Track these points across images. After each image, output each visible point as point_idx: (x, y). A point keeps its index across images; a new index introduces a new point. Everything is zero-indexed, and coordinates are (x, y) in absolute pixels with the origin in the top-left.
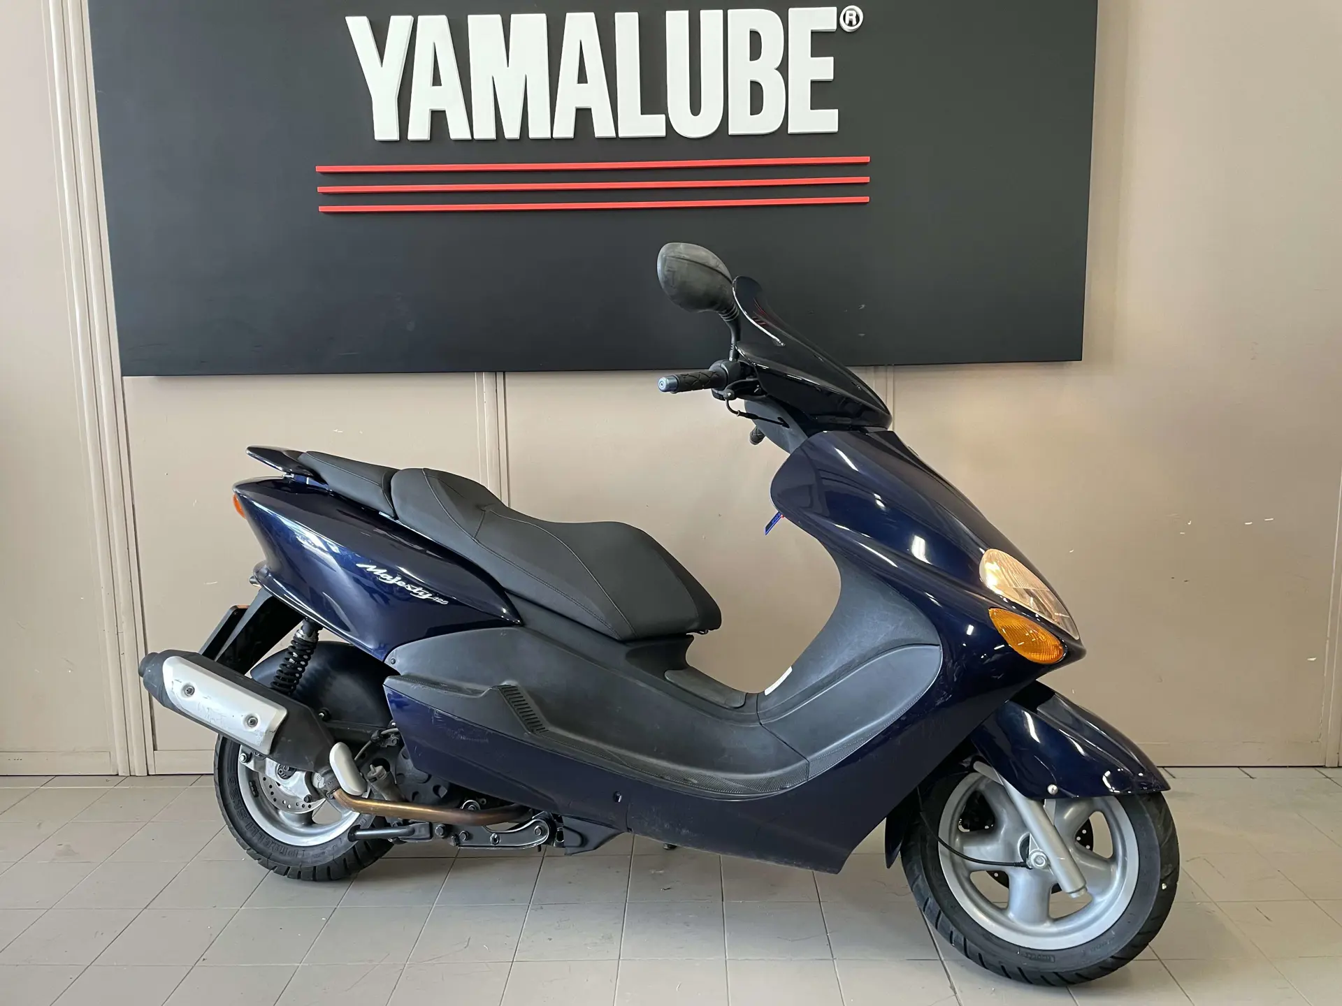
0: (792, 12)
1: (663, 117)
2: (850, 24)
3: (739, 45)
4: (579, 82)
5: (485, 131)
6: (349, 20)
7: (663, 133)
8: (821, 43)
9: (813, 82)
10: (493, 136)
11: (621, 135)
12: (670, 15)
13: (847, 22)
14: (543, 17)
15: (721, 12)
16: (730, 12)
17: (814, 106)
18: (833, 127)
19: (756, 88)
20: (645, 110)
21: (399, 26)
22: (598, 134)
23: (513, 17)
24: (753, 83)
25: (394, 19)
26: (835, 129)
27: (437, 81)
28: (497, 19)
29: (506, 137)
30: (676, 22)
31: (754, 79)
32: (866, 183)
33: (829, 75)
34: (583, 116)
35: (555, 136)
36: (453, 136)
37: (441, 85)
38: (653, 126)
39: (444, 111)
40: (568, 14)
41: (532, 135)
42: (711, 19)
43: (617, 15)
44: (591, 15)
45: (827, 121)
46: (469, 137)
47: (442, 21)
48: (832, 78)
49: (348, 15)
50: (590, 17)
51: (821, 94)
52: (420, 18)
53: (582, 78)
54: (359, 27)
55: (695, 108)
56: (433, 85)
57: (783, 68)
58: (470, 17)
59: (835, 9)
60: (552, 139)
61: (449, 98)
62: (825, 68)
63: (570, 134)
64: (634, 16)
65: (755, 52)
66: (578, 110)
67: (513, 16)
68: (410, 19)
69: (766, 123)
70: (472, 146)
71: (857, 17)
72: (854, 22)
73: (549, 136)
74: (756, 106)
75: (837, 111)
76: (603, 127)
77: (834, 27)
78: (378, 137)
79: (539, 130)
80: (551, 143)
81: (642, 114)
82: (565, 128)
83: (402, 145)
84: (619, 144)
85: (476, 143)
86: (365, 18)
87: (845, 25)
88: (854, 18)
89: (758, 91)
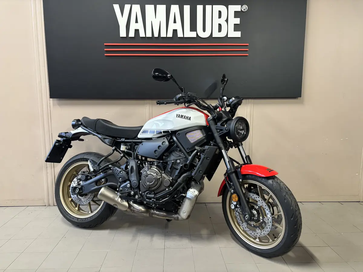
0: (230, 6)
1: (196, 32)
2: (244, 10)
3: (216, 14)
4: (174, 23)
5: (149, 35)
6: (114, 5)
7: (195, 36)
8: (237, 14)
9: (234, 24)
10: (151, 36)
11: (185, 37)
12: (198, 6)
15: (211, 6)
16: (214, 6)
17: (235, 31)
18: (240, 36)
19: (220, 25)
20: (191, 30)
21: (127, 7)
22: (179, 36)
23: (158, 6)
25: (126, 5)
27: (137, 22)
28: (153, 6)
29: (154, 37)
30: (200, 8)
31: (219, 23)
32: (247, 50)
33: (239, 23)
34: (175, 31)
35: (167, 36)
36: (140, 36)
37: (138, 23)
38: (193, 35)
40: (172, 6)
42: (209, 7)
44: (178, 6)
45: (238, 34)
46: (144, 36)
47: (139, 6)
49: (114, 4)
50: (177, 6)
51: (237, 28)
52: (133, 5)
53: (175, 22)
54: (116, 7)
55: (204, 30)
57: (227, 21)
58: (146, 6)
59: (240, 6)
60: (166, 37)
61: (140, 26)
62: (238, 21)
63: (171, 36)
64: (189, 6)
65: (220, 16)
66: (174, 30)
68: (130, 5)
69: (222, 34)
70: (145, 39)
71: (246, 8)
72: (245, 9)
73: (166, 36)
74: (220, 30)
75: (240, 32)
76: (180, 35)
77: (240, 10)
78: (121, 36)
79: (163, 35)
80: (166, 38)
82: (170, 35)
83: (127, 38)
84: (184, 39)
85: (146, 38)
86: (118, 5)
87: (243, 10)
88: (245, 8)
89: (220, 26)
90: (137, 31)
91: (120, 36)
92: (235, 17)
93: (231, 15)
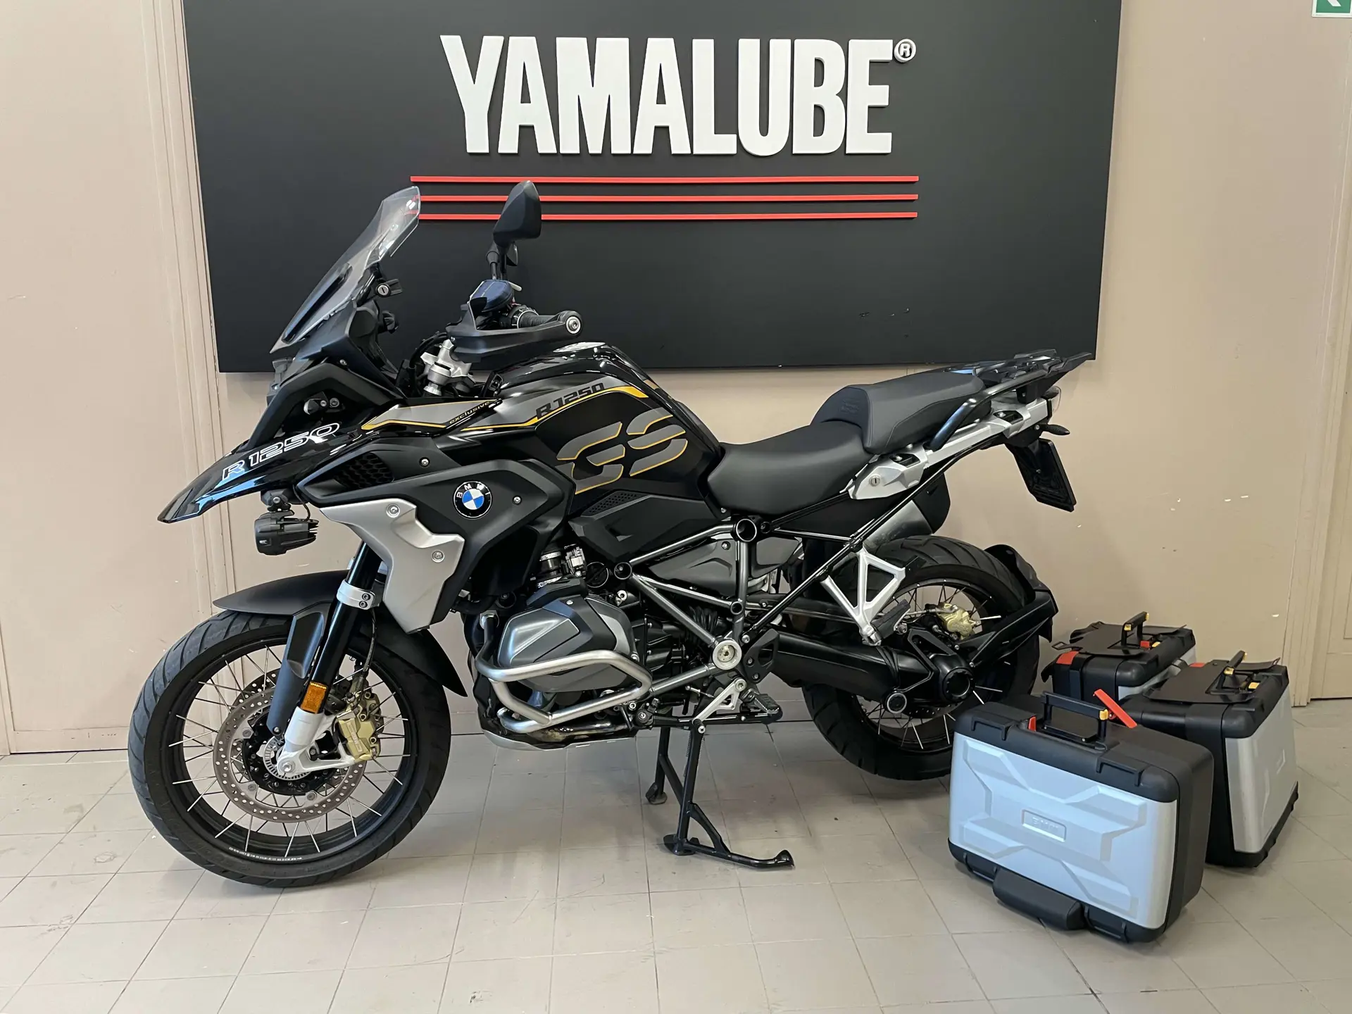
0: (854, 44)
1: (735, 136)
2: (904, 56)
3: (806, 71)
4: (658, 103)
5: (570, 146)
6: (443, 38)
7: (734, 152)
8: (879, 72)
9: (869, 107)
11: (695, 152)
12: (743, 43)
13: (902, 54)
14: (626, 40)
15: (789, 41)
16: (797, 42)
17: (871, 129)
18: (887, 149)
19: (819, 110)
20: (719, 130)
21: (491, 45)
22: (674, 152)
23: (600, 42)
24: (815, 106)
25: (485, 38)
26: (890, 151)
27: (525, 98)
28: (585, 39)
29: (591, 152)
30: (748, 49)
31: (817, 103)
32: (913, 200)
33: (884, 102)
34: (662, 133)
35: (635, 152)
36: (540, 151)
37: (530, 102)
38: (726, 145)
39: (533, 127)
40: (650, 40)
41: (614, 151)
42: (779, 47)
43: (695, 41)
44: (672, 40)
45: (882, 143)
46: (555, 151)
47: (531, 42)
48: (887, 104)
49: (443, 34)
50: (669, 43)
51: (877, 119)
52: (511, 38)
53: (661, 99)
54: (453, 46)
55: (764, 130)
56: (522, 102)
57: (843, 94)
58: (558, 39)
59: (890, 42)
60: (631, 155)
61: (538, 113)
62: (881, 95)
63: (650, 152)
64: (710, 43)
65: (819, 80)
66: (656, 127)
67: (598, 39)
68: (502, 39)
69: (827, 144)
70: (558, 158)
71: (911, 52)
72: (908, 54)
73: (629, 152)
74: (819, 129)
75: (890, 134)
76: (679, 145)
77: (891, 58)
79: (620, 146)
80: (632, 158)
81: (715, 133)
82: (644, 146)
83: (493, 158)
84: (693, 161)
85: (561, 157)
86: (459, 37)
87: (899, 57)
88: (908, 50)
89: (821, 115)
90: (527, 133)
91: (469, 151)
92: (872, 82)
93: (860, 72)
